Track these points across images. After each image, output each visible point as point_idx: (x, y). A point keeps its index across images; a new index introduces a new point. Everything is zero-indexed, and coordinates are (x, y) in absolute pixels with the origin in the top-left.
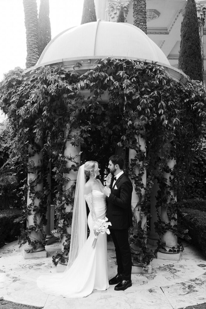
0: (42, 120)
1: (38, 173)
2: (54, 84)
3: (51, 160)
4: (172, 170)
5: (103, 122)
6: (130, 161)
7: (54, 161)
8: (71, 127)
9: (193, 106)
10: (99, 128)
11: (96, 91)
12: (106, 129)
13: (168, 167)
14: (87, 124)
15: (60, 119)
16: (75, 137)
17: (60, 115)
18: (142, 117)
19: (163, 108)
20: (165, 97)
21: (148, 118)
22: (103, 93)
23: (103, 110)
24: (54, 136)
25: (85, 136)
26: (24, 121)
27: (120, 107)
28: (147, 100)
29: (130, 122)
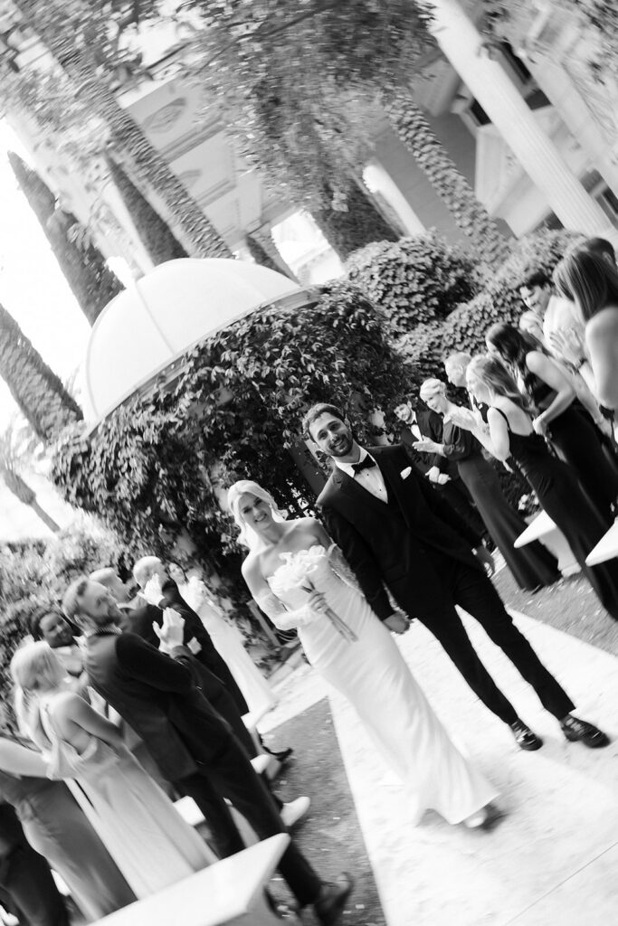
0: (162, 483)
1: (200, 562)
2: (149, 427)
3: (209, 530)
4: (384, 427)
5: (245, 430)
6: (316, 456)
7: (214, 528)
8: (207, 467)
9: (350, 325)
10: (245, 441)
11: (210, 399)
12: (256, 437)
13: (376, 427)
14: (227, 448)
15: (185, 467)
16: (221, 476)
17: (182, 461)
18: (291, 391)
19: (310, 361)
20: (302, 344)
21: (300, 386)
22: (219, 394)
23: (234, 415)
24: (192, 493)
25: (234, 466)
26: (133, 502)
27: (254, 397)
28: (282, 367)
29: (281, 409)
